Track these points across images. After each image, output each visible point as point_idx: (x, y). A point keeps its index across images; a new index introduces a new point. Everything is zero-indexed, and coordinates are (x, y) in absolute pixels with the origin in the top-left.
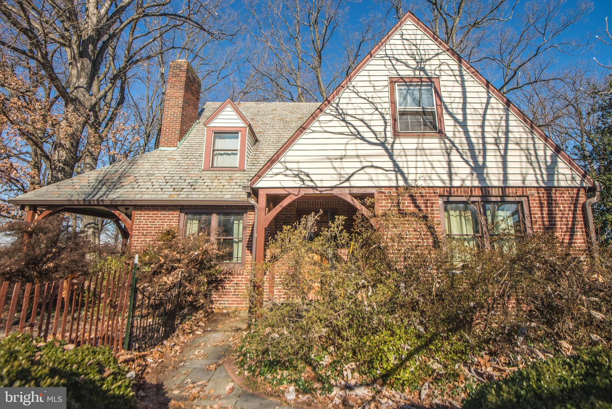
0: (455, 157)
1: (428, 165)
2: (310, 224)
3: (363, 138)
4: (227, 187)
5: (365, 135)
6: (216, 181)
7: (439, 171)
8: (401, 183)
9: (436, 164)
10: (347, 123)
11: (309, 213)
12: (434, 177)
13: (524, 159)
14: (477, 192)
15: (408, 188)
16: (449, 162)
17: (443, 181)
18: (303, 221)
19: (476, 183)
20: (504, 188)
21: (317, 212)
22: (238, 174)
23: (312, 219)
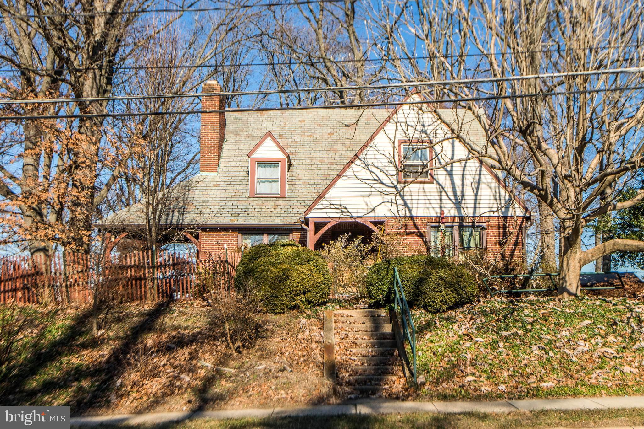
0: (444, 197)
1: (427, 202)
2: (343, 241)
3: (382, 183)
4: (274, 212)
5: (384, 181)
6: (264, 207)
7: (434, 206)
8: (408, 214)
9: (432, 202)
10: (371, 171)
11: (343, 234)
12: (431, 210)
13: (492, 197)
14: (457, 220)
15: (412, 218)
16: (441, 200)
17: (436, 212)
18: (339, 238)
19: (457, 214)
20: (474, 217)
21: (348, 233)
22: (281, 201)
23: (345, 237)
